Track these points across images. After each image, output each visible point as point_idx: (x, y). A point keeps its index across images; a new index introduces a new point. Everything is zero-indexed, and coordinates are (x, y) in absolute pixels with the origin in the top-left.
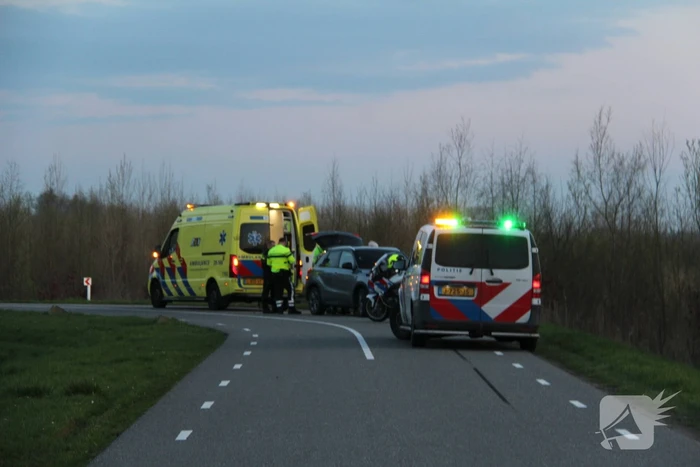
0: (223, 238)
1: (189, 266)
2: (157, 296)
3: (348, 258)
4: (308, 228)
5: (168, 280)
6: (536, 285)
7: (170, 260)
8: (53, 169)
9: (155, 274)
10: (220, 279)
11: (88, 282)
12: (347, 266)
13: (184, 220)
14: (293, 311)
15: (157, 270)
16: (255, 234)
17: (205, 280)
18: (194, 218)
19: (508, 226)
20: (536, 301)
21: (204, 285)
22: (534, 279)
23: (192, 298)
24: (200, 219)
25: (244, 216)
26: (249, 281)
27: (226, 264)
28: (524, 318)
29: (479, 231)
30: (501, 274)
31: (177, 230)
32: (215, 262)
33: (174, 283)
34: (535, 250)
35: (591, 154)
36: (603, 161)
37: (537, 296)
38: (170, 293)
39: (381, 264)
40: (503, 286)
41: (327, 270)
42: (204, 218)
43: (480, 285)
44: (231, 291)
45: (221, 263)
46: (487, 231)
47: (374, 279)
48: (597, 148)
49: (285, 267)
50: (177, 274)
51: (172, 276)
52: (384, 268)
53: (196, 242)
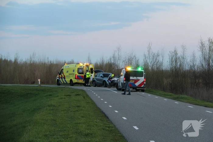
0: (74, 71)
1: (66, 77)
2: (58, 83)
3: (102, 75)
4: (92, 69)
5: (61, 80)
6: (145, 80)
7: (61, 75)
8: (16, 54)
9: (58, 78)
10: (73, 80)
11: (39, 80)
12: (101, 77)
13: (65, 67)
14: (89, 86)
15: (58, 77)
16: (80, 70)
17: (70, 80)
18: (67, 67)
19: (140, 69)
20: (145, 83)
21: (69, 81)
22: (144, 79)
23: (67, 84)
24: (68, 67)
25: (78, 66)
26: (79, 80)
27: (75, 76)
28: (143, 86)
29: (134, 70)
30: (138, 78)
31: (63, 69)
32: (72, 76)
33: (62, 80)
34: (145, 74)
35: (147, 52)
36: (150, 54)
37: (145, 82)
38: (61, 82)
39: (110, 76)
40: (139, 80)
41: (97, 78)
42: (69, 67)
43: (135, 80)
44: (76, 82)
45: (73, 76)
46: (136, 70)
47: (109, 79)
48: (149, 51)
49: (89, 77)
50: (63, 78)
51: (62, 79)
52: (111, 77)
53: (67, 72)
